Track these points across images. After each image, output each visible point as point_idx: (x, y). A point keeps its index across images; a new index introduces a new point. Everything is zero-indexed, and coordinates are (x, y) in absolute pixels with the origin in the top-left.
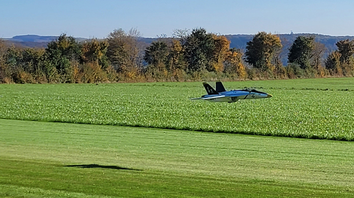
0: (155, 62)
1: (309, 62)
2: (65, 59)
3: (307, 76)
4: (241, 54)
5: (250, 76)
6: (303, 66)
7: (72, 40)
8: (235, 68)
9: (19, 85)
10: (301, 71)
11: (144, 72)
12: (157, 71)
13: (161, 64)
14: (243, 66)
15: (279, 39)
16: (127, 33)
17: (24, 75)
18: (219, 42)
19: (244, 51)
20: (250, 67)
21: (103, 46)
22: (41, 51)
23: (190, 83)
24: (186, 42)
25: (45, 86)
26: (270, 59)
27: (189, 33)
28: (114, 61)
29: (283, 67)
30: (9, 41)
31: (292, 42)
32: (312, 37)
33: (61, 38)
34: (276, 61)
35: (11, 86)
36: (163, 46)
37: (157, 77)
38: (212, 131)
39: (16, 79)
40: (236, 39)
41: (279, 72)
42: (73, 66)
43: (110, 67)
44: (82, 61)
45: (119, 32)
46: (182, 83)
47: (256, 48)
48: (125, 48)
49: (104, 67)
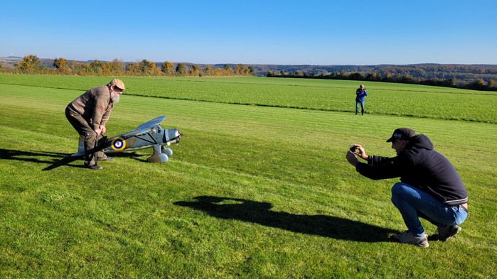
0: (129, 70)
1: (183, 72)
2: (97, 68)
3: (182, 76)
5: (163, 75)
7: (99, 61)
10: (180, 74)
11: (125, 73)
12: (130, 72)
13: (132, 71)
14: (160, 72)
15: (172, 64)
16: (119, 60)
17: (81, 73)
18: (152, 64)
19: (160, 67)
20: (163, 73)
21: (110, 63)
22: (88, 65)
23: (142, 77)
24: (140, 64)
26: (169, 70)
28: (115, 69)
29: (174, 73)
31: (177, 65)
32: (183, 63)
34: (171, 71)
35: (77, 76)
36: (132, 65)
37: (130, 75)
38: (142, 96)
39: (79, 74)
40: (157, 64)
41: (173, 75)
42: (100, 69)
43: (113, 71)
45: (116, 60)
46: (139, 77)
47: (164, 67)
48: (119, 65)
49: (111, 71)
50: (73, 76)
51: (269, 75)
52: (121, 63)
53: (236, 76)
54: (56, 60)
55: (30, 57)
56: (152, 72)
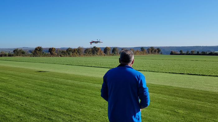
0: (86, 53)
1: (116, 53)
2: (70, 52)
3: (116, 55)
4: (103, 51)
6: (115, 54)
7: (71, 48)
8: (101, 54)
9: (61, 57)
10: (114, 54)
11: (84, 55)
13: (87, 53)
14: (103, 53)
15: (110, 48)
16: (81, 47)
17: (62, 55)
18: (98, 49)
19: (103, 50)
20: (105, 54)
21: (77, 50)
22: (65, 51)
23: (93, 57)
24: (92, 49)
25: (66, 57)
26: (108, 52)
27: (93, 47)
28: (79, 53)
29: (111, 54)
30: (60, 49)
31: (113, 49)
32: (116, 48)
33: (69, 48)
34: (109, 52)
35: (60, 57)
36: (88, 50)
37: (87, 56)
39: (61, 56)
41: (110, 55)
42: (71, 53)
43: (78, 54)
44: (73, 52)
45: (80, 47)
46: (91, 57)
47: (106, 50)
48: (81, 50)
49: (77, 54)
50: (58, 57)
51: (172, 53)
52: (82, 49)
53: (149, 55)
54: (50, 49)
55: (38, 47)
56: (99, 53)
